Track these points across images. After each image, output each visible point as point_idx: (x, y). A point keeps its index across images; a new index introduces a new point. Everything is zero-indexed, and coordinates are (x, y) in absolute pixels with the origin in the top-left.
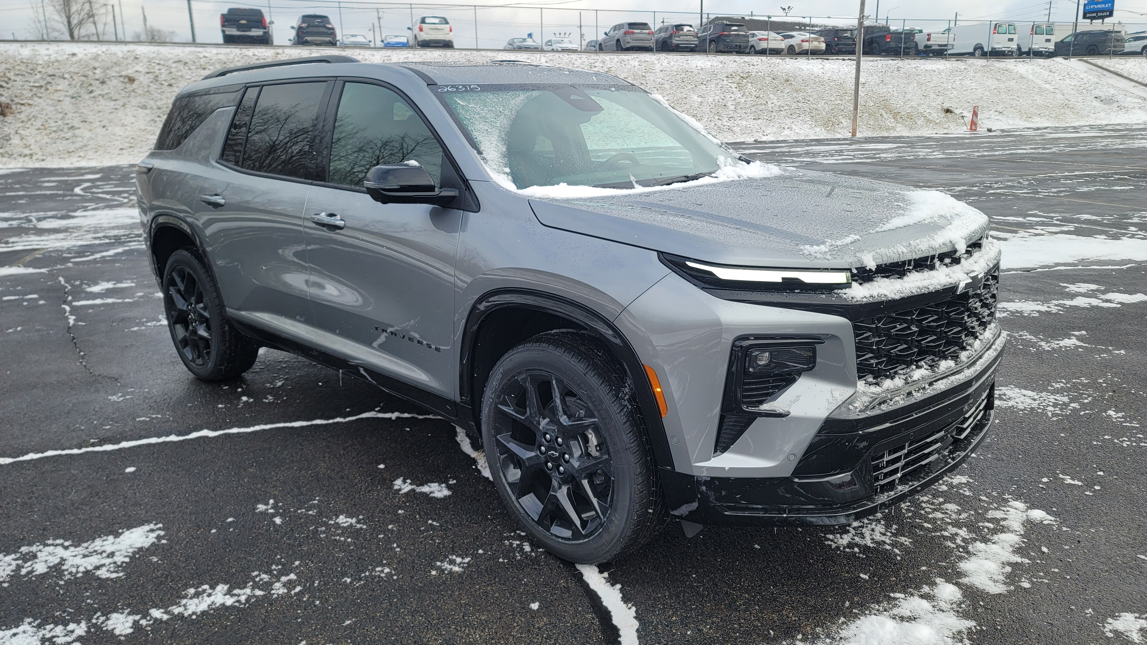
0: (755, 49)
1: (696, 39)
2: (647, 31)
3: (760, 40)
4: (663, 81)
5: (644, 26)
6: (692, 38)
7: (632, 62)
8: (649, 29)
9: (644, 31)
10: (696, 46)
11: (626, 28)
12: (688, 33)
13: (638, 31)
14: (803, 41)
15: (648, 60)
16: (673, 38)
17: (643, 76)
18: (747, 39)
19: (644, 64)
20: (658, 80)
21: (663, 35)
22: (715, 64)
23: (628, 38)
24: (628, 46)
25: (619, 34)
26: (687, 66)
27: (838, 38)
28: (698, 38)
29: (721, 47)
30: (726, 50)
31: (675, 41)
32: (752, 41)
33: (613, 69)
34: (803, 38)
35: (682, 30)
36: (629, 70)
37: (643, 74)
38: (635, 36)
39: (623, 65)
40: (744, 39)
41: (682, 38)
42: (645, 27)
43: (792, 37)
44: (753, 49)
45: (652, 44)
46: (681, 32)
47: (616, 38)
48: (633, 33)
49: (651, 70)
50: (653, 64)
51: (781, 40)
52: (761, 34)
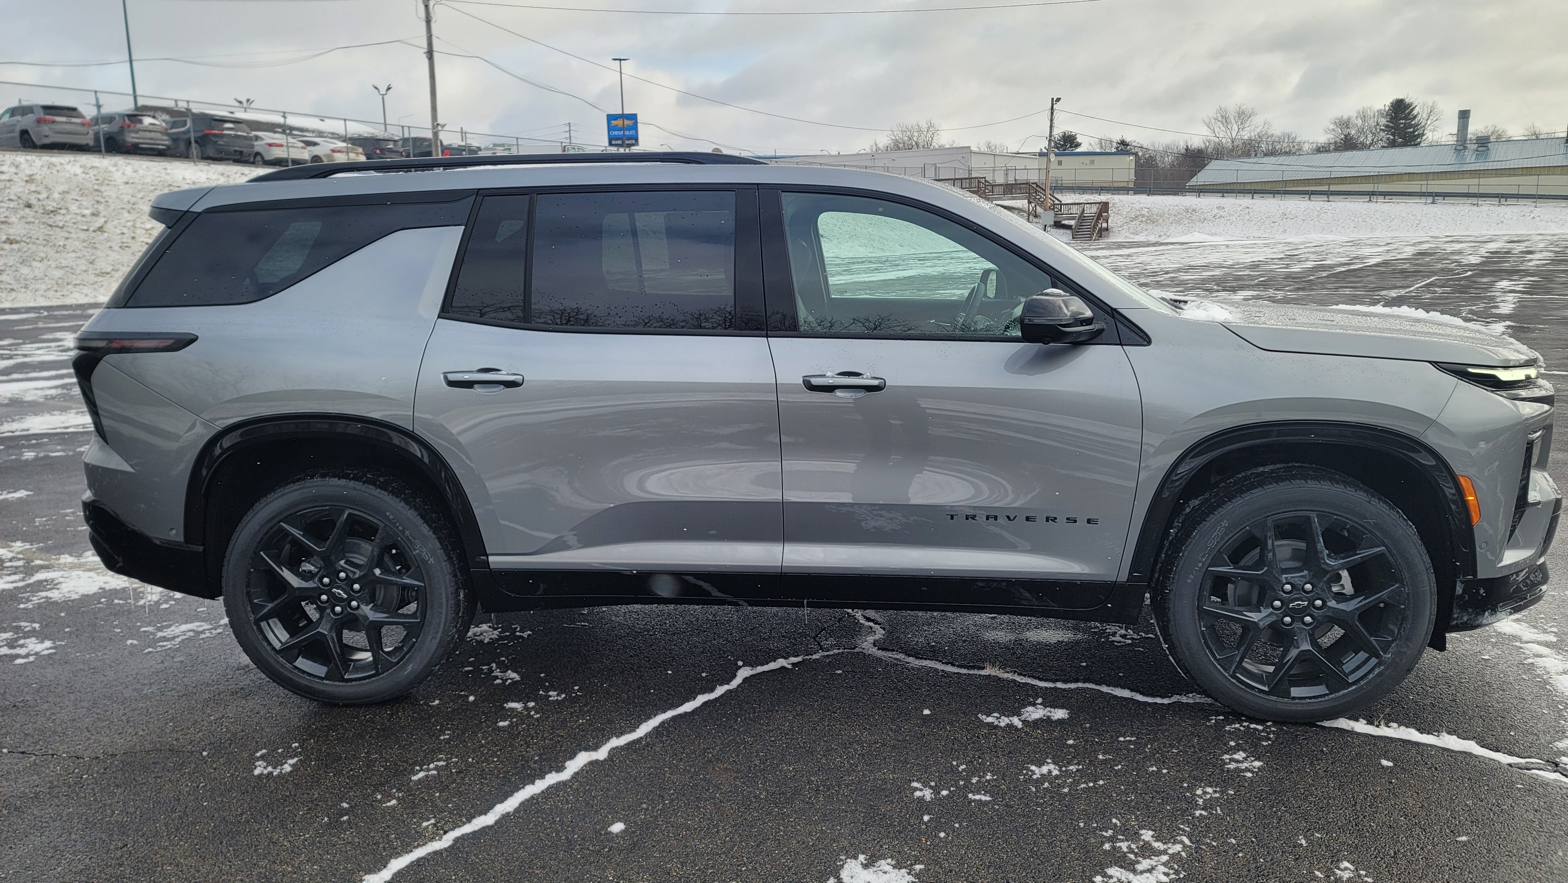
0: (262, 157)
1: (165, 138)
2: (78, 120)
3: (270, 145)
4: (133, 200)
5: (71, 111)
6: (159, 135)
7: (68, 167)
8: (80, 116)
9: (74, 120)
10: (168, 147)
11: (41, 114)
12: (151, 128)
13: (64, 119)
14: (333, 151)
15: (98, 165)
16: (126, 134)
17: (97, 190)
18: (249, 142)
19: (92, 172)
20: (127, 198)
21: (105, 127)
22: (211, 175)
23: (45, 129)
24: (47, 141)
25: (27, 121)
26: (168, 178)
27: (381, 150)
28: (168, 134)
29: (211, 152)
30: (219, 156)
31: (131, 138)
32: (258, 146)
33: (38, 177)
34: (332, 146)
35: (141, 122)
36: (69, 180)
37: (96, 187)
38: (58, 127)
39: (54, 171)
40: (246, 142)
41: (141, 134)
42: (74, 113)
43: (315, 144)
44: (259, 158)
45: (89, 140)
46: (139, 126)
47: (18, 129)
48: (54, 122)
49: (106, 182)
50: (106, 171)
51: (303, 148)
52: (268, 137)
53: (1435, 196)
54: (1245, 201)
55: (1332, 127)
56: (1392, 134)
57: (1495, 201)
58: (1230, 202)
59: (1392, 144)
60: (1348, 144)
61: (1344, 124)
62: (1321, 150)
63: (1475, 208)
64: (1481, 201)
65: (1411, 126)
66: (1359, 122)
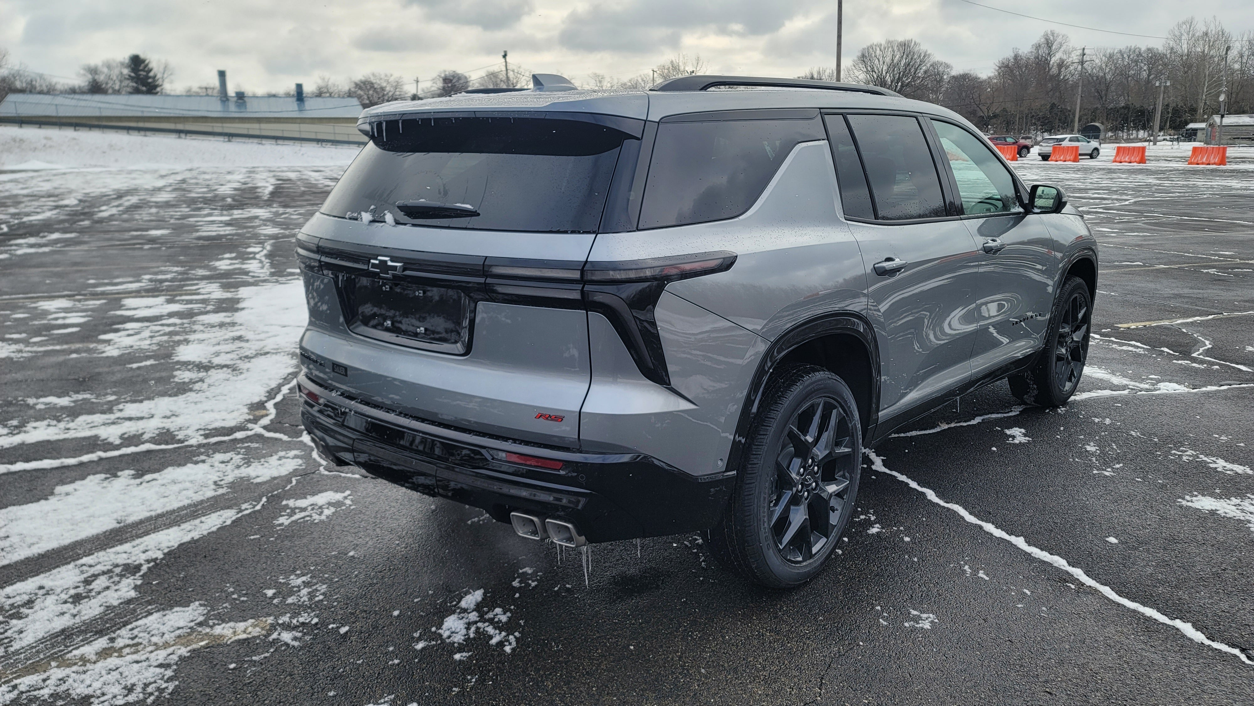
53: (230, 136)
54: (69, 133)
55: (82, 72)
56: (136, 83)
57: (273, 142)
58: (54, 133)
59: (137, 91)
60: (96, 88)
61: (93, 71)
62: (73, 91)
63: (260, 146)
64: (264, 141)
65: (150, 78)
66: (105, 70)
